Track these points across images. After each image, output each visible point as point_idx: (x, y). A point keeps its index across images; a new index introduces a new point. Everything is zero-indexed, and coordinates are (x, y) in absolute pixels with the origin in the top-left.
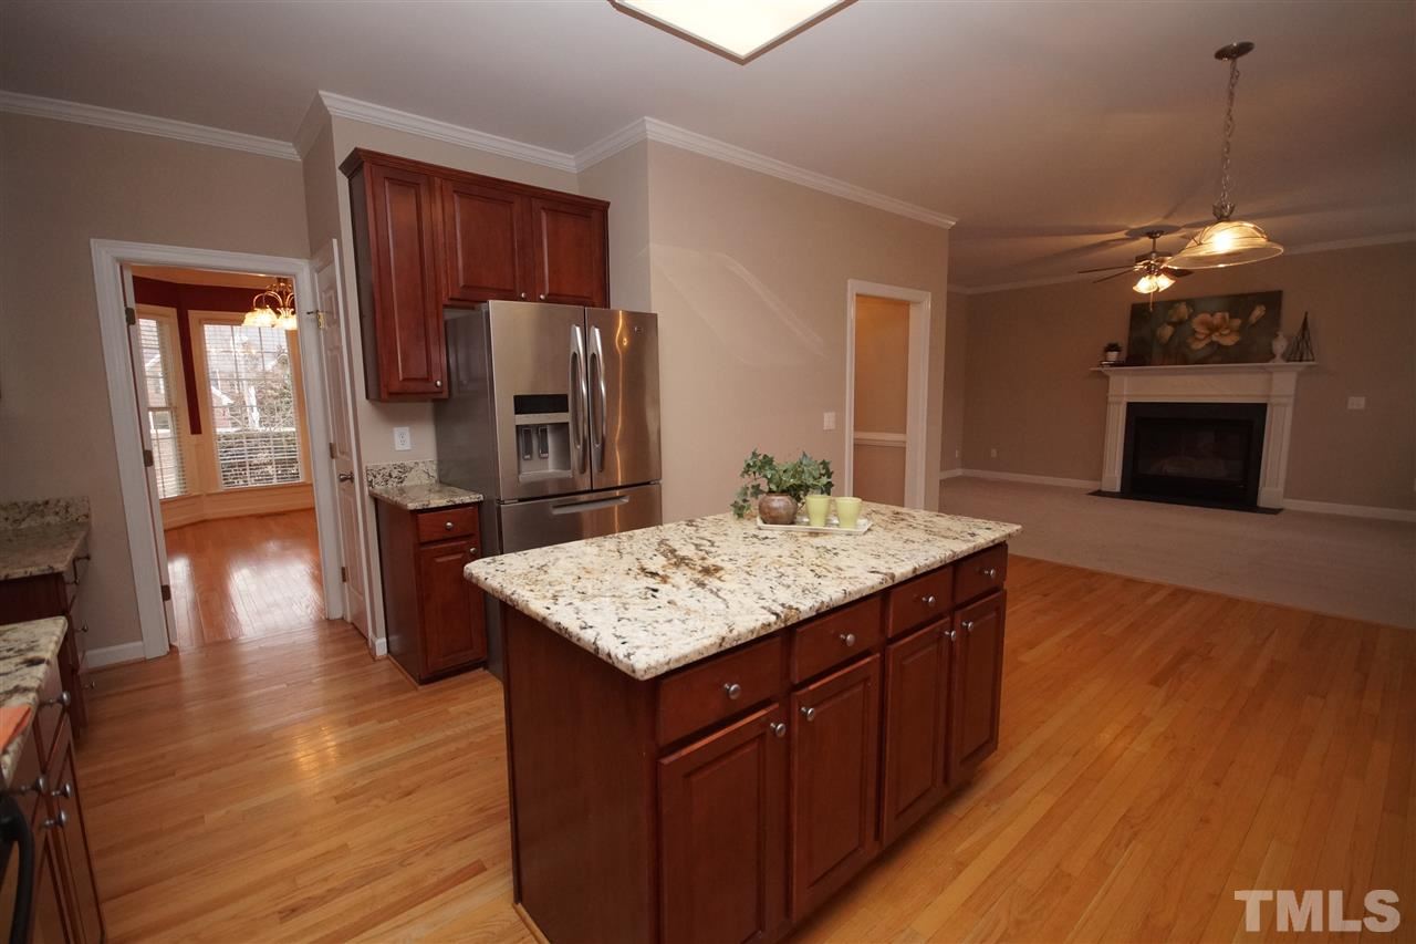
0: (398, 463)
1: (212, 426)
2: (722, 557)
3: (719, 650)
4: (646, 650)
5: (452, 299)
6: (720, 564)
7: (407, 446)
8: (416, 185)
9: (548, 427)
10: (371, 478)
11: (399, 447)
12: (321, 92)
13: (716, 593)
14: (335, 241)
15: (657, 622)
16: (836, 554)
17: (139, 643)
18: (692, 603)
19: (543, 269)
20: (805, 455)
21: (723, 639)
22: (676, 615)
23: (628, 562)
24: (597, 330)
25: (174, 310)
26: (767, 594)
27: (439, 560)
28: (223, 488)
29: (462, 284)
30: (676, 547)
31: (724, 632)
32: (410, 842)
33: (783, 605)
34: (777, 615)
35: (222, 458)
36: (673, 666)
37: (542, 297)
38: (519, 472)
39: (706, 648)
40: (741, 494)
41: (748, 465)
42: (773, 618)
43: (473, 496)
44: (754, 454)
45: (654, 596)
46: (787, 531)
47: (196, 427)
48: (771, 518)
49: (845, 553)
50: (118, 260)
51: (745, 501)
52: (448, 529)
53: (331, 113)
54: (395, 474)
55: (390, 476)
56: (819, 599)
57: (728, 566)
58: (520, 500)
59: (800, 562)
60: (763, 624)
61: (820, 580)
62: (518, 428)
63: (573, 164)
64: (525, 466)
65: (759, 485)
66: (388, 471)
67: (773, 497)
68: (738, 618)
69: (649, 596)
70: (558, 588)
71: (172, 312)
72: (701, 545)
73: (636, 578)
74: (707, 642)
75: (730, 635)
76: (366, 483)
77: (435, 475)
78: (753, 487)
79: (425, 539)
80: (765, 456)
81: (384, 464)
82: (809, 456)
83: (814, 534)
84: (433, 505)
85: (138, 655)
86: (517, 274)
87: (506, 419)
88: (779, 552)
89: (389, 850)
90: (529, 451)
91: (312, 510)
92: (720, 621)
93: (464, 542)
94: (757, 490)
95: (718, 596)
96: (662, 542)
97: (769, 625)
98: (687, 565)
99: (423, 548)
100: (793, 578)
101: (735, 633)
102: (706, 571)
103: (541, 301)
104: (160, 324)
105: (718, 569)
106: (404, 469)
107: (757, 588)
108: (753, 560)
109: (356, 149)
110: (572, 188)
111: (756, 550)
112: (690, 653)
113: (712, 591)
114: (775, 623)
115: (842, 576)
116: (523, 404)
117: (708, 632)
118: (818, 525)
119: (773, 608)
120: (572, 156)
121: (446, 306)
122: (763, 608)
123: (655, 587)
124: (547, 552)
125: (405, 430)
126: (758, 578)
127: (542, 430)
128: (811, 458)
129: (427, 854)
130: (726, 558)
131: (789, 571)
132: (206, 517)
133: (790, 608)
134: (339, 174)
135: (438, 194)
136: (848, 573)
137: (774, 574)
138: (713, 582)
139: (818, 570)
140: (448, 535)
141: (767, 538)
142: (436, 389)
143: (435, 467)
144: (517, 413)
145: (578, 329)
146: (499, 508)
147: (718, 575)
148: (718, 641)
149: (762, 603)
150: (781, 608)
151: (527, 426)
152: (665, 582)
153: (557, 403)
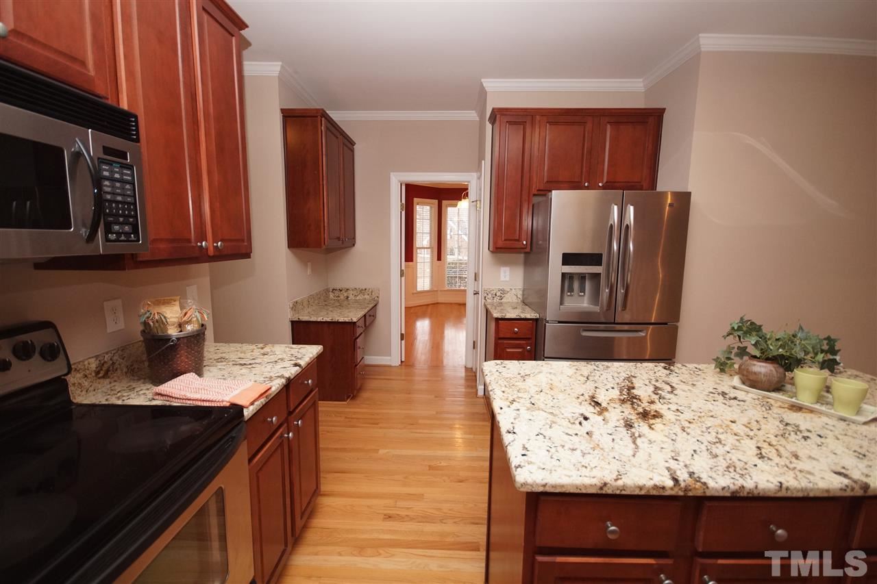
0: (501, 288)
1: (446, 258)
2: (670, 406)
3: (599, 492)
4: (533, 468)
5: (538, 190)
6: (662, 412)
7: (507, 279)
8: (523, 123)
9: (587, 275)
10: (486, 295)
11: (502, 278)
12: (482, 80)
13: (634, 439)
14: (483, 162)
15: (563, 446)
16: (806, 438)
17: (389, 358)
18: (606, 441)
19: (604, 165)
20: (801, 328)
21: (605, 484)
22: (585, 445)
23: (588, 389)
24: (632, 208)
25: (437, 201)
26: (685, 457)
27: (508, 350)
28: (447, 288)
29: (545, 180)
30: (636, 385)
31: (609, 477)
32: (450, 510)
33: (691, 474)
34: (676, 480)
35: (449, 273)
36: (548, 489)
37: (600, 184)
38: (561, 303)
39: (585, 487)
40: (725, 352)
41: (733, 328)
42: (670, 483)
43: (533, 315)
44: (742, 319)
45: (580, 423)
46: (764, 397)
47: (439, 258)
48: (752, 382)
49: (819, 440)
50: (399, 181)
51: (729, 359)
52: (516, 333)
53: (487, 90)
54: (498, 294)
55: (496, 295)
56: (740, 482)
57: (669, 415)
58: (559, 322)
59: (751, 434)
60: (655, 485)
61: (759, 462)
62: (564, 275)
63: (641, 85)
64: (567, 300)
65: (746, 347)
66: (495, 292)
67: (755, 363)
68: (634, 470)
69: (577, 422)
70: (520, 395)
71: (436, 202)
72: (660, 389)
73: (581, 404)
74: (587, 481)
75: (614, 484)
76: (483, 298)
77: (521, 297)
78: (739, 348)
79: (501, 336)
80: (752, 323)
81: (493, 288)
82: (806, 330)
83: (797, 408)
84: (508, 316)
85: (388, 363)
86: (584, 170)
87: (556, 268)
88: (734, 417)
89: (439, 509)
90: (571, 290)
91: (465, 304)
92: (616, 466)
93: (524, 342)
94: (742, 352)
95: (634, 442)
96: (629, 379)
97: (663, 488)
98: (633, 404)
99: (500, 341)
100: (727, 448)
101: (620, 483)
102: (645, 415)
103: (600, 188)
104: (431, 207)
105: (657, 415)
106: (503, 292)
107: (678, 445)
108: (699, 417)
109: (493, 109)
110: (640, 104)
111: (711, 407)
112: (567, 485)
113: (633, 435)
114: (672, 489)
115: (791, 466)
116: (568, 259)
117: (595, 472)
118: (805, 399)
119: (678, 473)
120: (641, 80)
121: (534, 195)
122: (668, 469)
123: (587, 415)
124: (538, 365)
125: (507, 269)
126: (689, 437)
127: (582, 277)
128: (808, 332)
129: (455, 522)
130: (674, 407)
131: (730, 440)
132: (439, 301)
133: (698, 480)
134: (488, 123)
135: (537, 126)
136: (800, 465)
137: (712, 438)
138: (641, 427)
139: (766, 450)
140: (515, 336)
141: (735, 398)
142: (523, 246)
143: (521, 292)
144: (563, 265)
145: (616, 207)
146: (545, 325)
147: (651, 421)
148: (599, 484)
149: (673, 464)
150: (686, 476)
151: (570, 273)
152: (600, 413)
153: (594, 259)
